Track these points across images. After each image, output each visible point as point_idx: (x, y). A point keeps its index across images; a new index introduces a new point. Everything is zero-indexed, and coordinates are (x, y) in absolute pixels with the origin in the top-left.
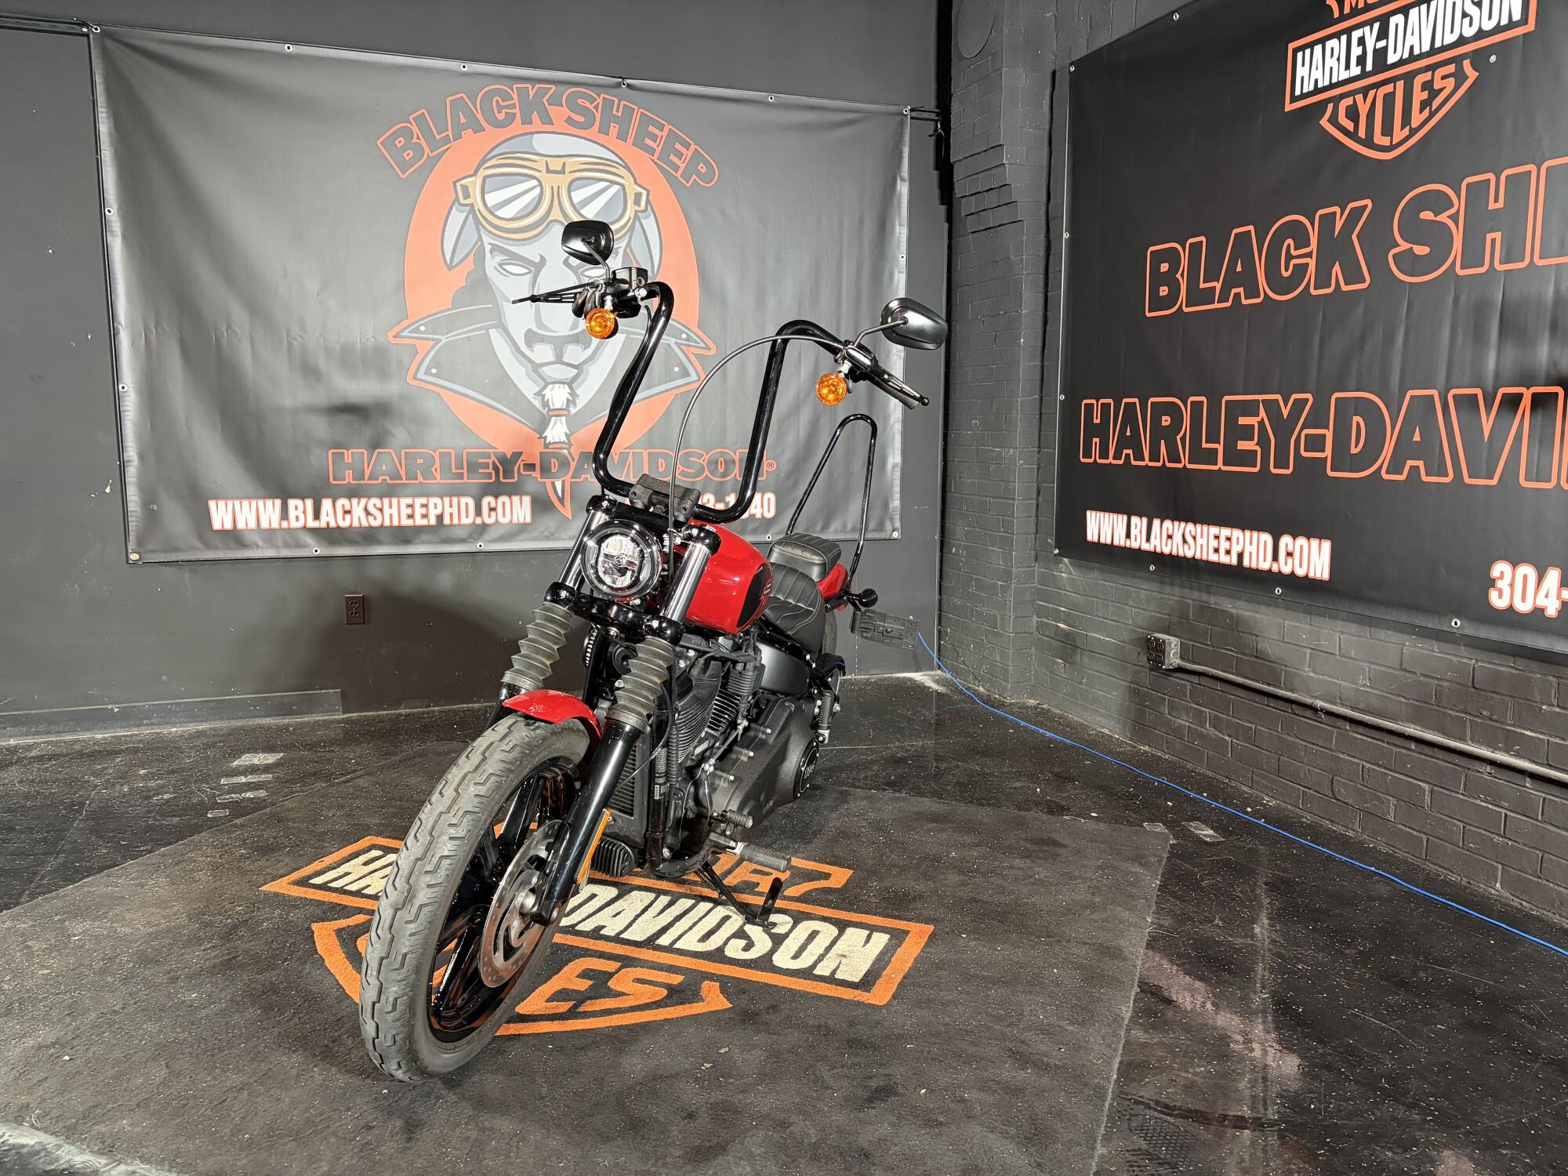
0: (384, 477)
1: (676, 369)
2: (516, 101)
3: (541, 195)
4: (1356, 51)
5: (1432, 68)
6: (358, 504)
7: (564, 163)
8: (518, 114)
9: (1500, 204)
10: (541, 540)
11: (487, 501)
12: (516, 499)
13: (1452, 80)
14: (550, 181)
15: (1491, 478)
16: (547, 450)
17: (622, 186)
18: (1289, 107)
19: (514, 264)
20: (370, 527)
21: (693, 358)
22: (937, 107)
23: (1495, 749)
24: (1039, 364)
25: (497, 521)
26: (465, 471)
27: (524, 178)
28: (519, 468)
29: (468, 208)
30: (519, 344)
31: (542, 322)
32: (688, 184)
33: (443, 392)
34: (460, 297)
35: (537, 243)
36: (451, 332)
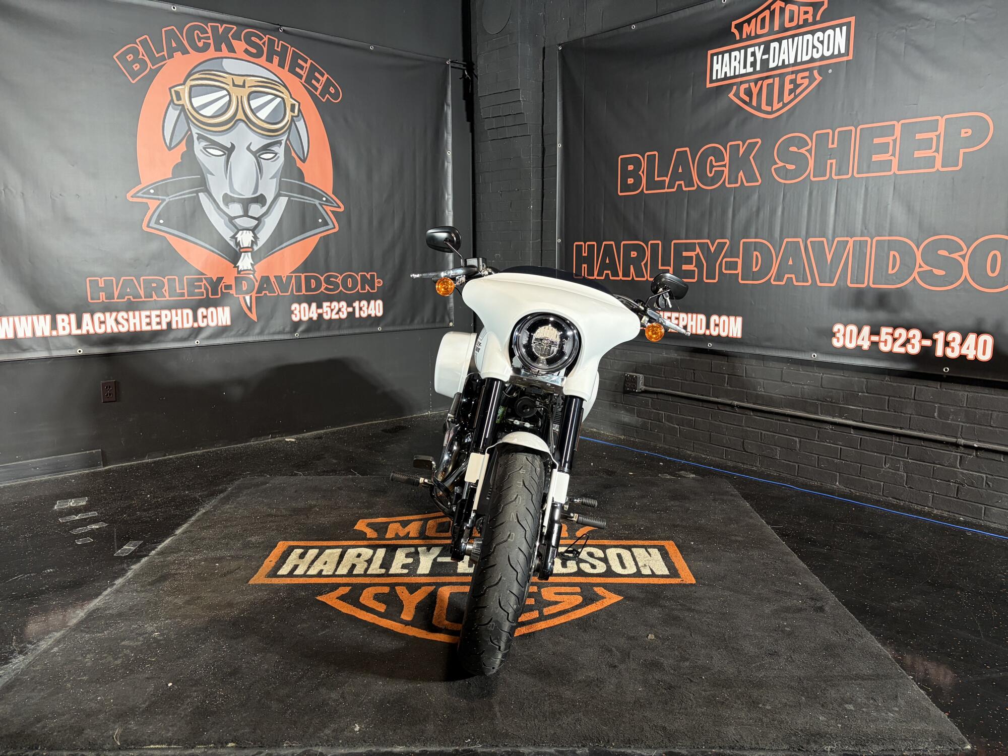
0: (129, 297)
1: (320, 221)
2: (210, 34)
3: (230, 101)
4: (750, 59)
5: (796, 72)
6: (111, 316)
7: (244, 81)
8: (212, 46)
9: (835, 146)
10: (237, 336)
11: (201, 311)
12: (220, 309)
13: (807, 80)
14: (236, 92)
15: (832, 282)
16: (239, 275)
17: (282, 98)
18: (709, 85)
19: (213, 148)
20: (120, 332)
21: (330, 213)
22: (464, 61)
23: (833, 417)
24: (540, 221)
25: (208, 325)
26: (186, 291)
27: (218, 89)
28: (221, 288)
29: (180, 107)
30: (219, 203)
31: (234, 189)
32: (324, 101)
33: (167, 236)
34: (178, 170)
35: (228, 135)
36: (173, 194)
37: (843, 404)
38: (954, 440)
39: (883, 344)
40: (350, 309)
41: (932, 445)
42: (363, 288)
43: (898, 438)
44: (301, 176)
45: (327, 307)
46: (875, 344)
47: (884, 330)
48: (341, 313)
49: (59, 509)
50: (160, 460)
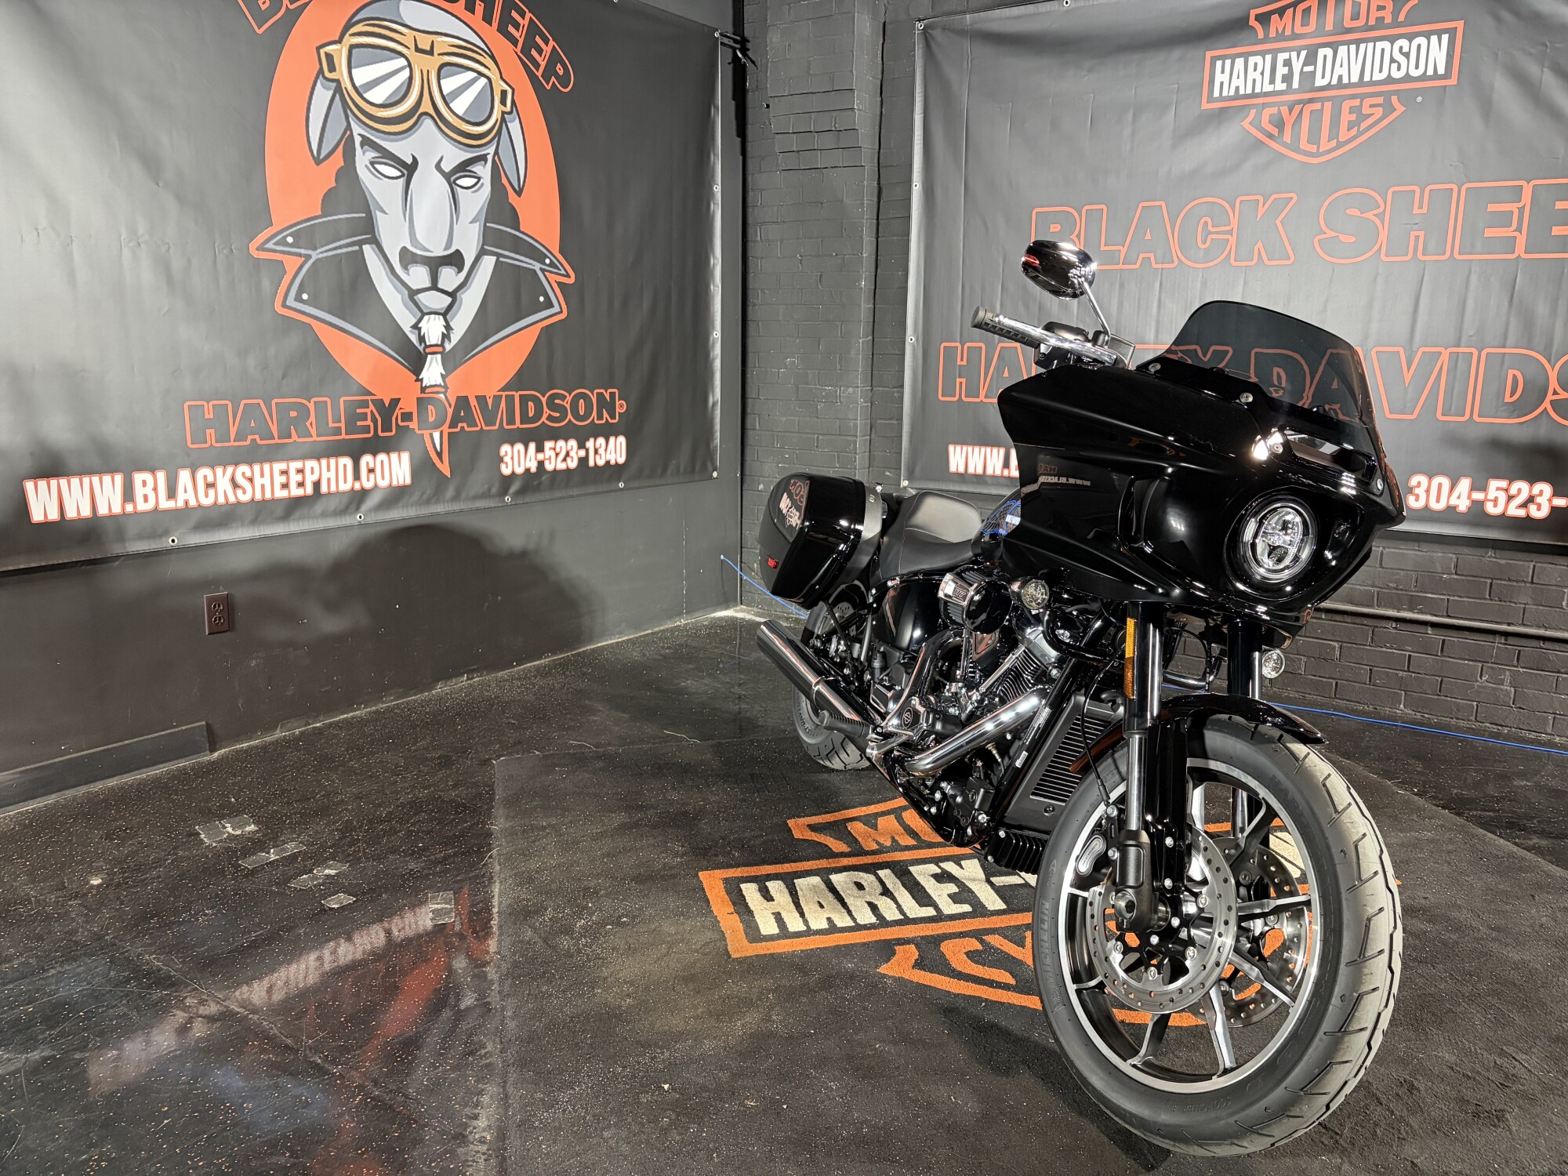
0: (253, 437)
1: (542, 299)
3: (411, 78)
4: (1282, 70)
5: (1362, 97)
6: (223, 474)
7: (433, 42)
9: (1424, 210)
10: (420, 505)
11: (366, 460)
12: (394, 456)
13: (1381, 109)
14: (421, 62)
15: (1410, 412)
16: (423, 395)
17: (489, 78)
18: (1203, 106)
19: (386, 164)
20: (239, 503)
21: (555, 286)
22: (734, 33)
23: (1398, 610)
24: (872, 306)
25: (376, 485)
26: (342, 425)
27: (393, 55)
28: (397, 418)
29: (334, 84)
30: (394, 266)
31: (416, 239)
32: (548, 88)
33: (315, 324)
34: (330, 201)
35: (408, 140)
36: (322, 247)
37: (1417, 592)
39: (1492, 503)
40: (582, 453)
41: (1557, 646)
42: (600, 417)
43: (1503, 638)
44: (515, 222)
45: (551, 449)
46: (1477, 507)
48: (569, 460)
49: (215, 842)
50: (302, 733)
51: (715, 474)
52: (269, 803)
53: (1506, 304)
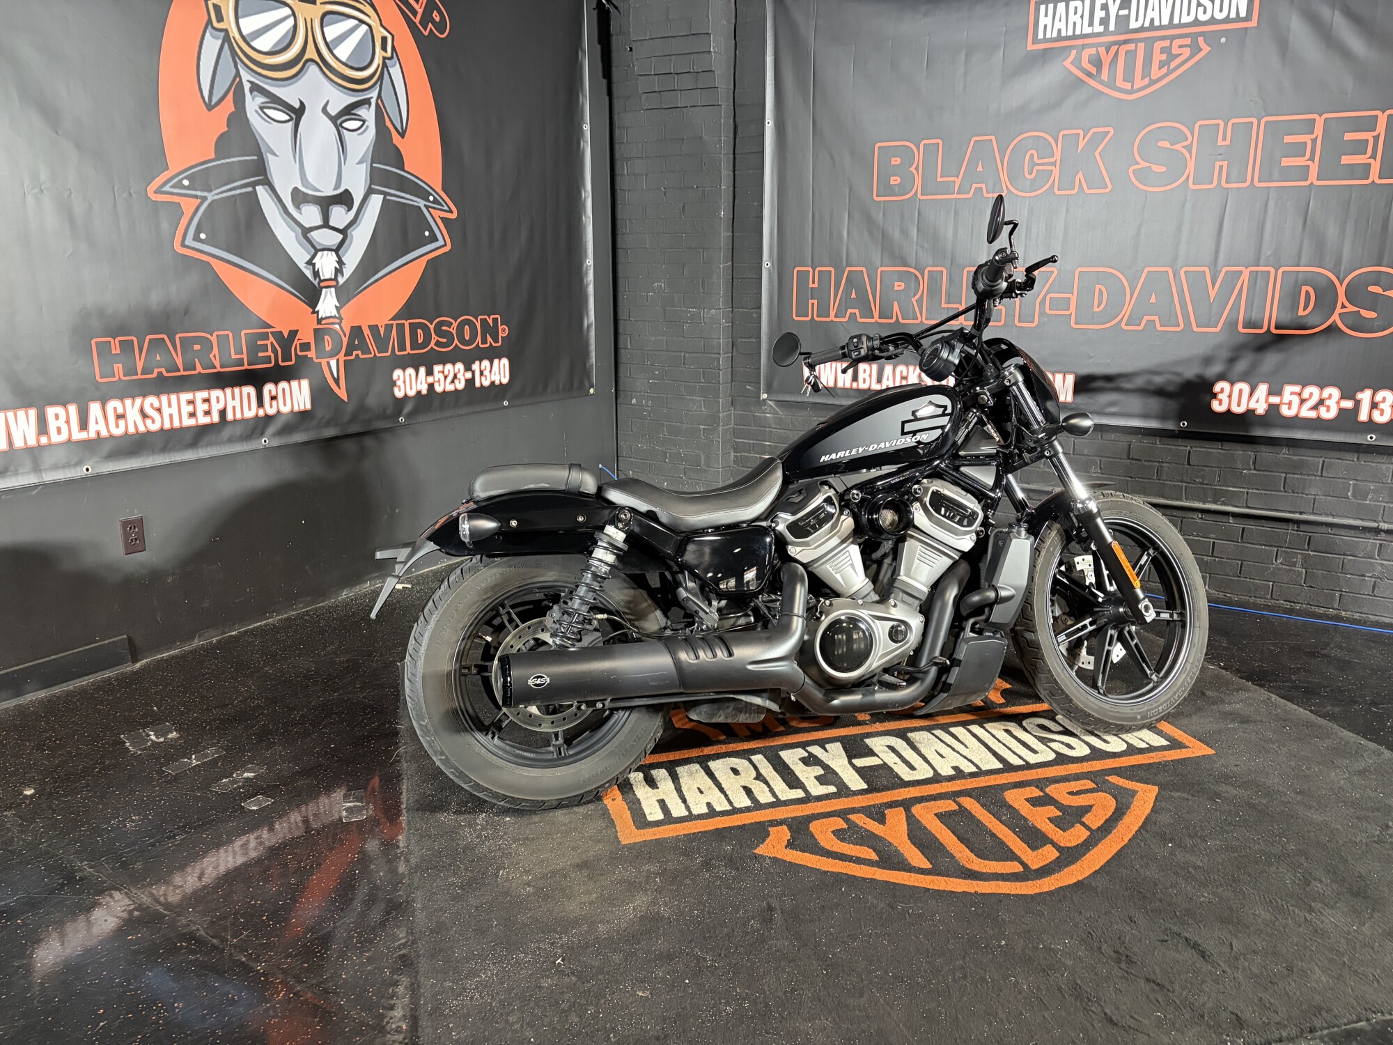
0: (159, 370)
1: (427, 234)
3: (295, 27)
4: (1099, 14)
5: (1172, 38)
6: (132, 405)
9: (1228, 142)
10: (320, 428)
11: (269, 388)
12: (294, 383)
13: (1189, 49)
14: (304, 11)
15: (1214, 326)
16: (319, 326)
17: (369, 25)
18: (1031, 46)
19: (274, 109)
20: (149, 433)
21: (439, 221)
23: (1205, 502)
24: (731, 234)
25: (278, 411)
26: (245, 356)
27: (278, 4)
28: (295, 349)
29: (222, 34)
30: (287, 205)
31: (307, 180)
32: (426, 35)
33: (213, 262)
34: (223, 145)
35: (296, 85)
36: (217, 188)
37: (1220, 486)
38: (1374, 525)
39: (1287, 406)
40: (469, 375)
41: (1343, 532)
42: (484, 341)
43: (1295, 526)
44: (399, 162)
45: (439, 372)
46: (1274, 408)
47: (1288, 389)
48: (456, 381)
49: (140, 750)
50: (219, 641)
51: (592, 391)
52: (190, 710)
53: (1300, 226)
